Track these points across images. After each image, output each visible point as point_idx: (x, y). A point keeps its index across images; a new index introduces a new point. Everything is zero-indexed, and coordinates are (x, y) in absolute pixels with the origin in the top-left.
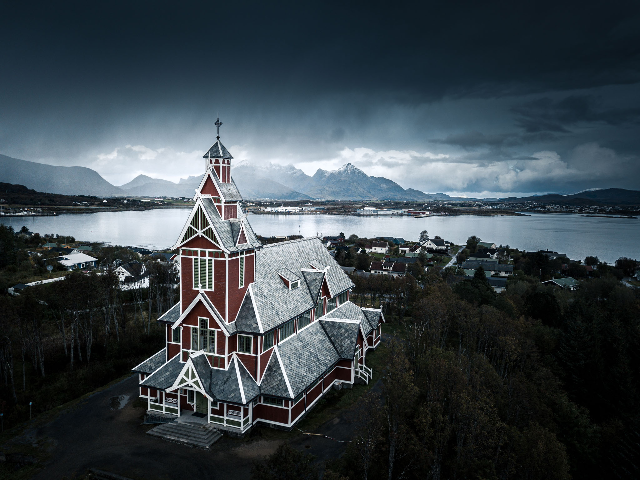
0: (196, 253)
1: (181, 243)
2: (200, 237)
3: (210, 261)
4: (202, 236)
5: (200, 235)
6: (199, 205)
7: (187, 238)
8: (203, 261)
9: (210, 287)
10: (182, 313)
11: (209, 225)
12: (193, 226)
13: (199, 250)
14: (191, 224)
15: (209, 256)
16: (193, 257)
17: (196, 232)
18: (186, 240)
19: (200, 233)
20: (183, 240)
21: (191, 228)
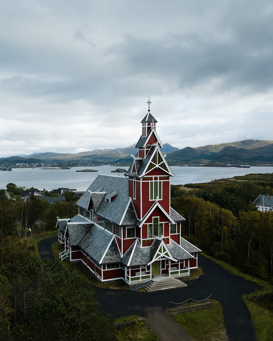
0: (151, 179)
1: (145, 173)
2: (157, 168)
3: (160, 182)
6: (157, 150)
7: (149, 169)
8: (156, 183)
9: (160, 198)
11: (163, 161)
12: (153, 162)
13: (153, 176)
14: (151, 161)
15: (159, 180)
16: (150, 181)
17: (155, 166)
18: (148, 171)
19: (157, 166)
20: (146, 171)
21: (151, 163)
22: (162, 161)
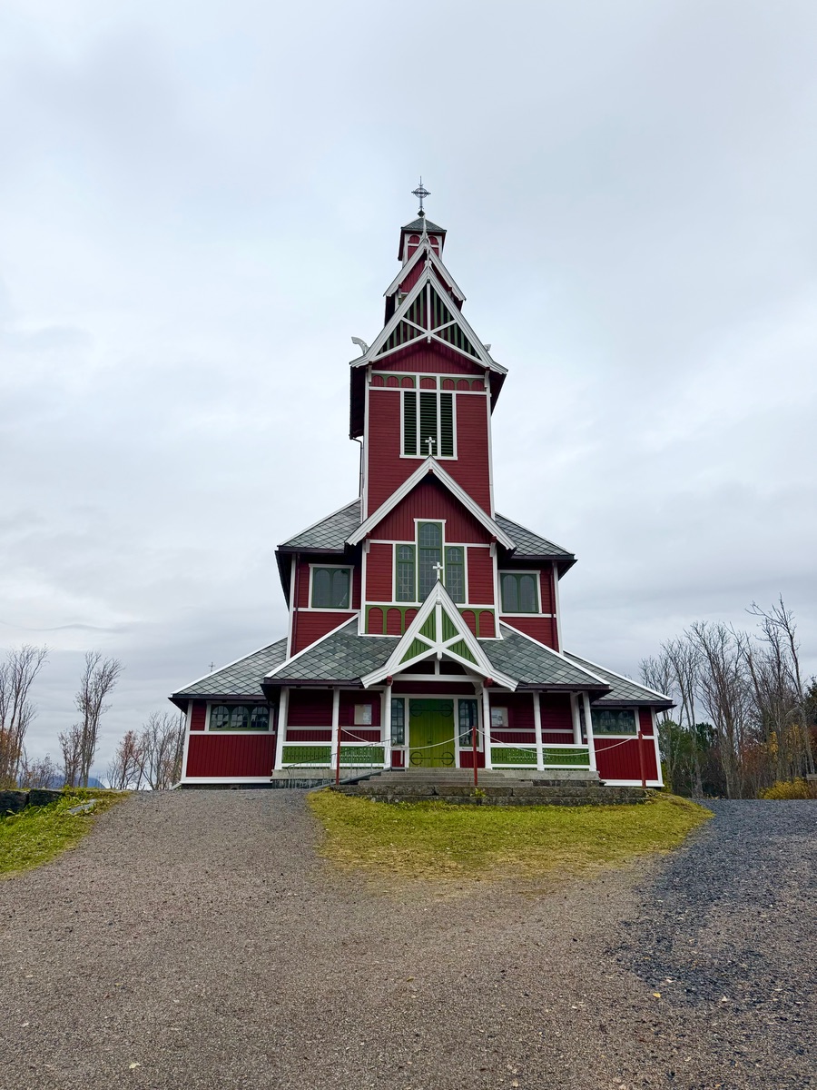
0: (410, 382)
1: (379, 353)
2: (429, 341)
3: (447, 398)
4: (432, 339)
5: (429, 338)
6: (428, 282)
7: (395, 343)
8: (429, 398)
9: (447, 450)
10: (369, 516)
11: (452, 319)
12: (412, 320)
13: (418, 375)
14: (406, 316)
15: (442, 388)
16: (402, 390)
17: (420, 333)
18: (392, 347)
19: (429, 334)
20: (384, 348)
21: (405, 324)
22: (449, 319)
